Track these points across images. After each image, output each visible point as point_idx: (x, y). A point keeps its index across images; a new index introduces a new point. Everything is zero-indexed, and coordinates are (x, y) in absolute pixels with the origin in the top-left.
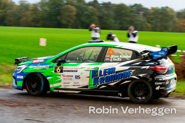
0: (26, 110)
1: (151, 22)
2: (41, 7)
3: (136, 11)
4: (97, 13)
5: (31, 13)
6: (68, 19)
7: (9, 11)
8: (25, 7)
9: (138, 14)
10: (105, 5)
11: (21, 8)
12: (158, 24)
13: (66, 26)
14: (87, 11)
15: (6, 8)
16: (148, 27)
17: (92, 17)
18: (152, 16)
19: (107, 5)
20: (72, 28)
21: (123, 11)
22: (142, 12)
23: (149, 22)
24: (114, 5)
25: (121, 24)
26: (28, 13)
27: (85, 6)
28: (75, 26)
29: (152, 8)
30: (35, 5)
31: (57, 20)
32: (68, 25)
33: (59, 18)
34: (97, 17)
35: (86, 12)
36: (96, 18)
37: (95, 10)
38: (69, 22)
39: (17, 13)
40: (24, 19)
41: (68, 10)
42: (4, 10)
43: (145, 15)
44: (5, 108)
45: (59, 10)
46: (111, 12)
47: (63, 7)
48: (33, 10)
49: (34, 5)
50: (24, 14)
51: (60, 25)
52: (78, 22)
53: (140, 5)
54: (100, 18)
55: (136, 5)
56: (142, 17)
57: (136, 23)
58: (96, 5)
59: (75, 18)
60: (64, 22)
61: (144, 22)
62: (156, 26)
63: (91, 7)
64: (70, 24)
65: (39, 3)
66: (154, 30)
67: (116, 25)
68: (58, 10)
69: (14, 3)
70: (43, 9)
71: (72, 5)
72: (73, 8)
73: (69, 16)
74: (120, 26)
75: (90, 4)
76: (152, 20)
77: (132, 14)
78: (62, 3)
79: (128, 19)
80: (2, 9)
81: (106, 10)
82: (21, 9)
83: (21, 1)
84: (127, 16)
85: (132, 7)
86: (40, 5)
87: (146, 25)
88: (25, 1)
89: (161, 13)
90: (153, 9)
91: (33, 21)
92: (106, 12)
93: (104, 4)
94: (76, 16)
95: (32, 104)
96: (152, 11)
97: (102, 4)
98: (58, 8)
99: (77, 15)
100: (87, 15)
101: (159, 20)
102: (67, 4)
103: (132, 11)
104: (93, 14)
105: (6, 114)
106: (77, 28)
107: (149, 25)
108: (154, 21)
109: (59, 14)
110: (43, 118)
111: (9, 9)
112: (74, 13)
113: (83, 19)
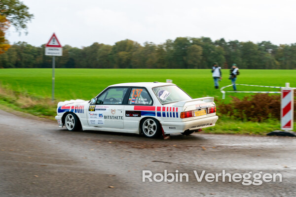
0: (153, 152)
1: (280, 59)
2: (166, 48)
3: (264, 49)
4: (224, 52)
5: (156, 54)
6: (195, 59)
7: (134, 53)
8: (150, 48)
9: (267, 51)
10: (232, 44)
11: (146, 49)
12: (288, 62)
13: (192, 67)
14: (214, 50)
15: (132, 50)
16: (277, 65)
17: (219, 56)
18: (281, 53)
19: (234, 44)
20: (199, 68)
21: (251, 50)
22: (271, 50)
23: (277, 60)
24: (241, 43)
25: (249, 62)
26: (154, 54)
27: (212, 45)
28: (201, 66)
29: (280, 45)
30: (161, 46)
31: (183, 60)
32: (195, 66)
33: (185, 58)
34: (225, 56)
35: (212, 52)
36: (223, 57)
37: (222, 48)
38: (195, 62)
39: (142, 55)
40: (150, 60)
41: (194, 50)
42: (130, 52)
43: (273, 52)
44: (132, 150)
45: (185, 50)
46: (238, 50)
47: (189, 48)
48: (158, 51)
49: (159, 46)
50: (149, 55)
51: (186, 66)
52: (204, 62)
53: (269, 43)
54: (227, 57)
55: (263, 43)
56: (270, 55)
57: (264, 61)
58: (223, 43)
59: (201, 58)
60: (190, 62)
61: (273, 60)
62: (286, 64)
63: (217, 46)
64: (196, 64)
65: (164, 44)
66: (283, 67)
67: (244, 64)
68: (183, 50)
69: (139, 44)
70: (168, 50)
71: (199, 45)
72: (200, 48)
73: (195, 56)
74: (248, 64)
75: (216, 43)
76: (281, 57)
77: (260, 52)
78: (187, 43)
79: (256, 57)
80: (128, 51)
81: (233, 49)
82: (146, 51)
83: (146, 43)
84: (255, 54)
85: (260, 44)
86: (165, 46)
87: (275, 63)
88: (151, 43)
89: (290, 50)
90: (282, 46)
91: (159, 62)
92: (233, 51)
93: (231, 42)
94: (202, 55)
95: (159, 146)
96: (281, 48)
97: (229, 43)
98: (183, 49)
99: (204, 55)
100: (213, 54)
101: (288, 57)
102: (193, 44)
103: (260, 49)
104: (219, 54)
105: (133, 156)
106: (203, 68)
107: (277, 62)
108: (283, 59)
109: (185, 54)
110: (170, 159)
111: (134, 51)
112: (200, 53)
113: (209, 58)
